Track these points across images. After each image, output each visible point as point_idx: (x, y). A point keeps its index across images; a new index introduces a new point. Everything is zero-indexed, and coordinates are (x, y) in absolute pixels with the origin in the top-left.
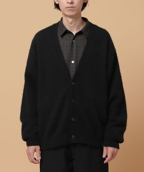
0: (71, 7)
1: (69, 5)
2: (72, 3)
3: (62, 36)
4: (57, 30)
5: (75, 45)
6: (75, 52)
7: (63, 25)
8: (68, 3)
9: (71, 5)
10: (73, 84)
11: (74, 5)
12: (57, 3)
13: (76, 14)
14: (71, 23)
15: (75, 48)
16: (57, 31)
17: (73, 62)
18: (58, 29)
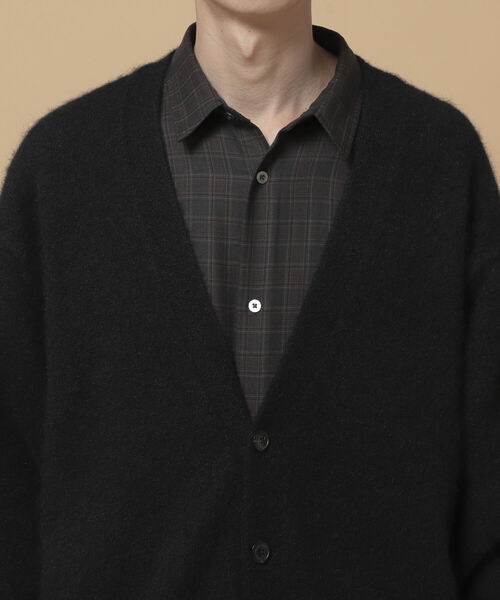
3: (193, 142)
4: (160, 103)
5: (268, 201)
6: (266, 243)
7: (201, 73)
10: (260, 443)
14: (251, 60)
15: (267, 222)
16: (160, 111)
17: (255, 306)
18: (166, 98)
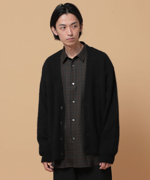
0: (72, 39)
1: (69, 37)
2: (72, 35)
8: (68, 35)
9: (71, 37)
11: (74, 37)
12: (57, 35)
13: (75, 43)
14: (71, 50)
17: (73, 84)
